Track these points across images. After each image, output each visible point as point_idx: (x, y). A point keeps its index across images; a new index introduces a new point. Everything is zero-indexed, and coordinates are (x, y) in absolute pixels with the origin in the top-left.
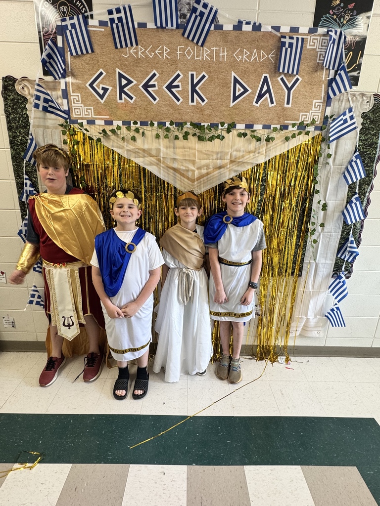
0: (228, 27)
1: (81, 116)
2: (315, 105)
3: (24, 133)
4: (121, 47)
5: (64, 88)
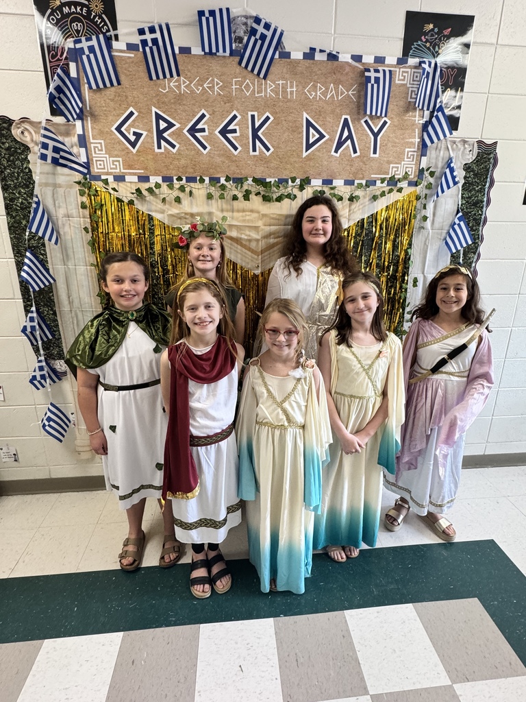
0: (297, 55)
1: (106, 170)
2: (408, 155)
3: (25, 193)
4: (158, 77)
5: (81, 133)
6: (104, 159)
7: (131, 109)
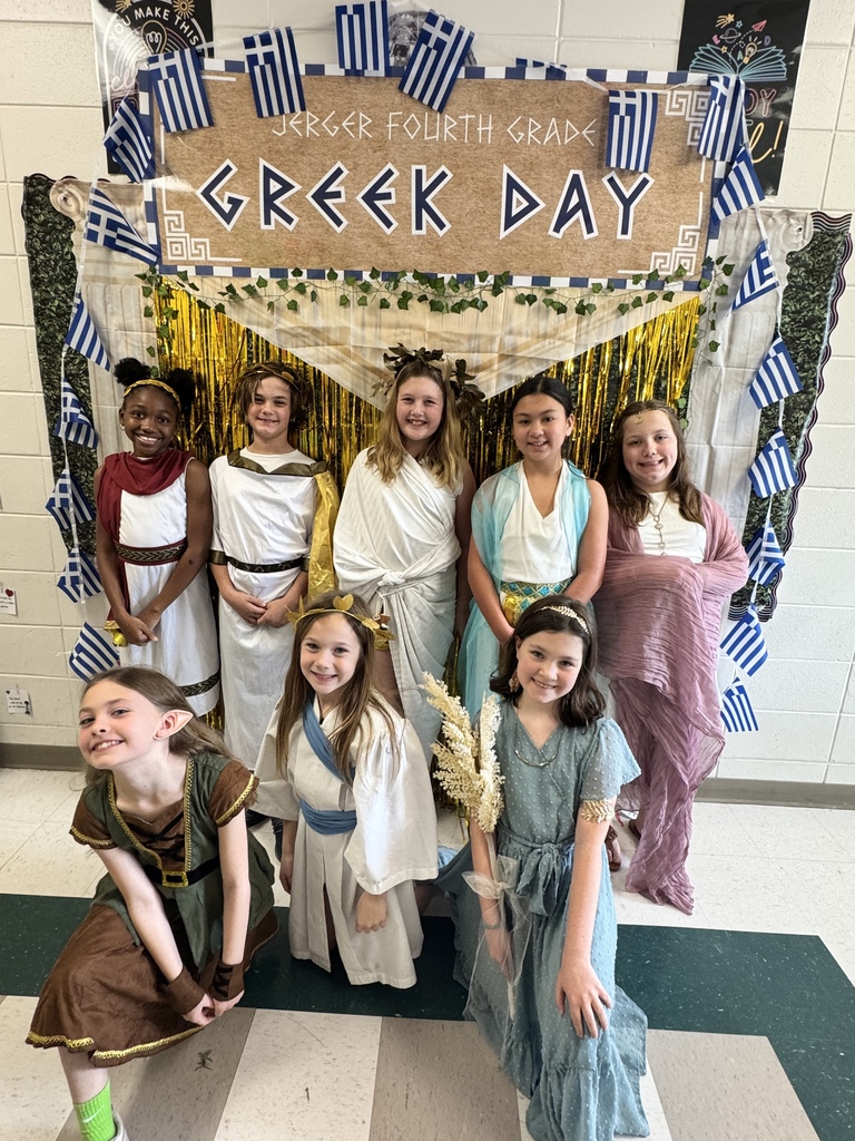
0: (495, 72)
1: (185, 258)
2: (683, 236)
3: (64, 292)
4: (271, 113)
5: (151, 200)
6: (183, 240)
7: (228, 162)
